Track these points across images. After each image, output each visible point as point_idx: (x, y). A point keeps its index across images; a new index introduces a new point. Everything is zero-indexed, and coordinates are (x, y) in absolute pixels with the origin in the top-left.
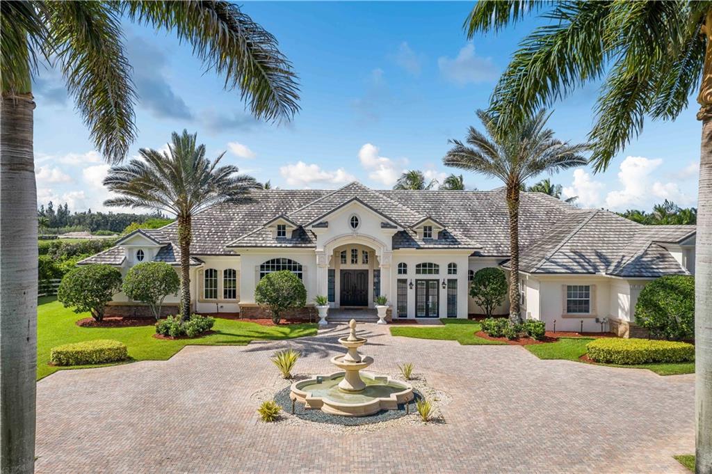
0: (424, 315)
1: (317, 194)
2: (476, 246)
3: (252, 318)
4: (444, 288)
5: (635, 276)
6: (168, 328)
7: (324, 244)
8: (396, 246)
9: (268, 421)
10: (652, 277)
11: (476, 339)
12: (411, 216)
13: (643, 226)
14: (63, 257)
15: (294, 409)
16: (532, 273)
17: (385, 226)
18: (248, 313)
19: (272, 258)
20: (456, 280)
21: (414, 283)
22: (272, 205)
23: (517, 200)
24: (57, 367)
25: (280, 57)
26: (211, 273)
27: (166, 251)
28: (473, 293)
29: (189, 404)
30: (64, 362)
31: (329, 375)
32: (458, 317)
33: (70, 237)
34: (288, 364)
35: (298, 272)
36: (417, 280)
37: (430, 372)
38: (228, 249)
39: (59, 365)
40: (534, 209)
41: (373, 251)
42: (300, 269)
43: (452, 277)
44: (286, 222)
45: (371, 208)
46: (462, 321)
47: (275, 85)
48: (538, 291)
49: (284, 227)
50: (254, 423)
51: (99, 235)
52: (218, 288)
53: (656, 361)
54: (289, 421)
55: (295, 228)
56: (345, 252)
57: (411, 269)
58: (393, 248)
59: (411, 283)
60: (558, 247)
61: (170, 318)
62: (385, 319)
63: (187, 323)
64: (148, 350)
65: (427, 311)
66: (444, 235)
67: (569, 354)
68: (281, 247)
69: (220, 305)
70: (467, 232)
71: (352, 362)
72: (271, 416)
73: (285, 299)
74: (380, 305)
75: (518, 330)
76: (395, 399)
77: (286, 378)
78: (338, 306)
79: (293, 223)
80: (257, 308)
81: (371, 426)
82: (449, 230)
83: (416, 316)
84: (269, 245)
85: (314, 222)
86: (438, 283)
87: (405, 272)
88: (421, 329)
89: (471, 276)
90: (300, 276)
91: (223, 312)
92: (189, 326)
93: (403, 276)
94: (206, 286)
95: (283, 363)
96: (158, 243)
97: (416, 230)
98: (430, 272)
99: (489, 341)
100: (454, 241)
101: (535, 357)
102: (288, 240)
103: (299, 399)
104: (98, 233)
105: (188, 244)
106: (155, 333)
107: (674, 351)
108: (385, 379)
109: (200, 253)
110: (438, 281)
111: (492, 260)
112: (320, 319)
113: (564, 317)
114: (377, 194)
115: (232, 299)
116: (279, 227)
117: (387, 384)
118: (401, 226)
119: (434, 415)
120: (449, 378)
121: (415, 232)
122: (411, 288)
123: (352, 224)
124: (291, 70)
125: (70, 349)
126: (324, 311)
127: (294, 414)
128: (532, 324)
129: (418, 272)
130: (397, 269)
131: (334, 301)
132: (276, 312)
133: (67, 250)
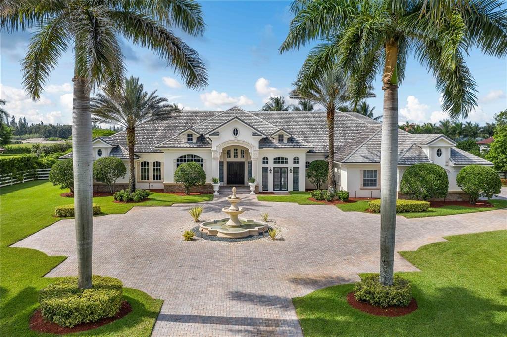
0: (279, 189)
1: (212, 114)
2: (310, 147)
3: (172, 192)
4: (291, 172)
5: (401, 164)
6: (122, 197)
7: (217, 145)
8: (261, 147)
9: (188, 240)
10: (411, 164)
11: (308, 202)
12: (270, 128)
13: (411, 134)
14: (42, 155)
15: (202, 235)
16: (342, 163)
17: (254, 134)
18: (168, 189)
19: (184, 154)
20: (298, 168)
21: (272, 169)
22: (183, 121)
23: (333, 119)
24: (60, 218)
25: (200, 61)
26: (145, 164)
27: (116, 150)
28: (309, 176)
29: (143, 234)
30: (64, 215)
31: (221, 219)
32: (299, 190)
33: (31, 142)
34: (197, 213)
35: (200, 163)
36: (274, 168)
37: (279, 218)
38: (156, 149)
39: (60, 217)
40: (349, 124)
41: (248, 150)
42: (202, 161)
43: (296, 165)
44: (193, 132)
45: (246, 123)
46: (302, 193)
47: (197, 73)
48: (346, 172)
49: (191, 135)
50: (181, 241)
51: (51, 140)
52: (150, 174)
53: (407, 211)
54: (200, 240)
55: (198, 135)
56: (230, 151)
57: (271, 161)
58: (260, 148)
59: (271, 170)
60: (359, 147)
61: (122, 191)
62: (254, 191)
63: (134, 194)
64: (111, 209)
65: (280, 186)
66: (291, 140)
67: (360, 209)
68: (190, 147)
69: (151, 184)
70: (306, 138)
71: (234, 210)
72: (189, 238)
73: (193, 179)
74: (251, 183)
75: (332, 196)
76: (257, 229)
77: (196, 222)
78: (226, 185)
79: (197, 133)
80: (175, 186)
81: (244, 242)
82: (294, 137)
83: (274, 190)
84: (182, 146)
85: (210, 132)
86: (287, 169)
87: (267, 163)
88: (276, 197)
89: (308, 164)
90: (202, 165)
91: (154, 188)
92: (135, 195)
93: (265, 165)
94: (142, 172)
95: (194, 213)
96: (111, 145)
97: (274, 137)
98: (283, 162)
99: (315, 203)
100: (297, 143)
101: (340, 210)
102: (194, 143)
103: (205, 231)
104: (50, 139)
105: (133, 145)
106: (114, 200)
107: (417, 205)
108: (253, 221)
109: (138, 151)
110: (287, 168)
111: (321, 155)
112: (214, 191)
113: (361, 189)
114: (250, 114)
115: (158, 181)
116: (188, 135)
117: (254, 223)
118: (264, 134)
119: (278, 237)
120: (289, 220)
121: (274, 138)
122: (271, 173)
123: (234, 133)
124: (205, 67)
125: (67, 208)
126: (216, 187)
127: (202, 237)
128: (341, 193)
129: (275, 162)
130: (262, 161)
131: (223, 181)
132: (187, 188)
133: (44, 150)
